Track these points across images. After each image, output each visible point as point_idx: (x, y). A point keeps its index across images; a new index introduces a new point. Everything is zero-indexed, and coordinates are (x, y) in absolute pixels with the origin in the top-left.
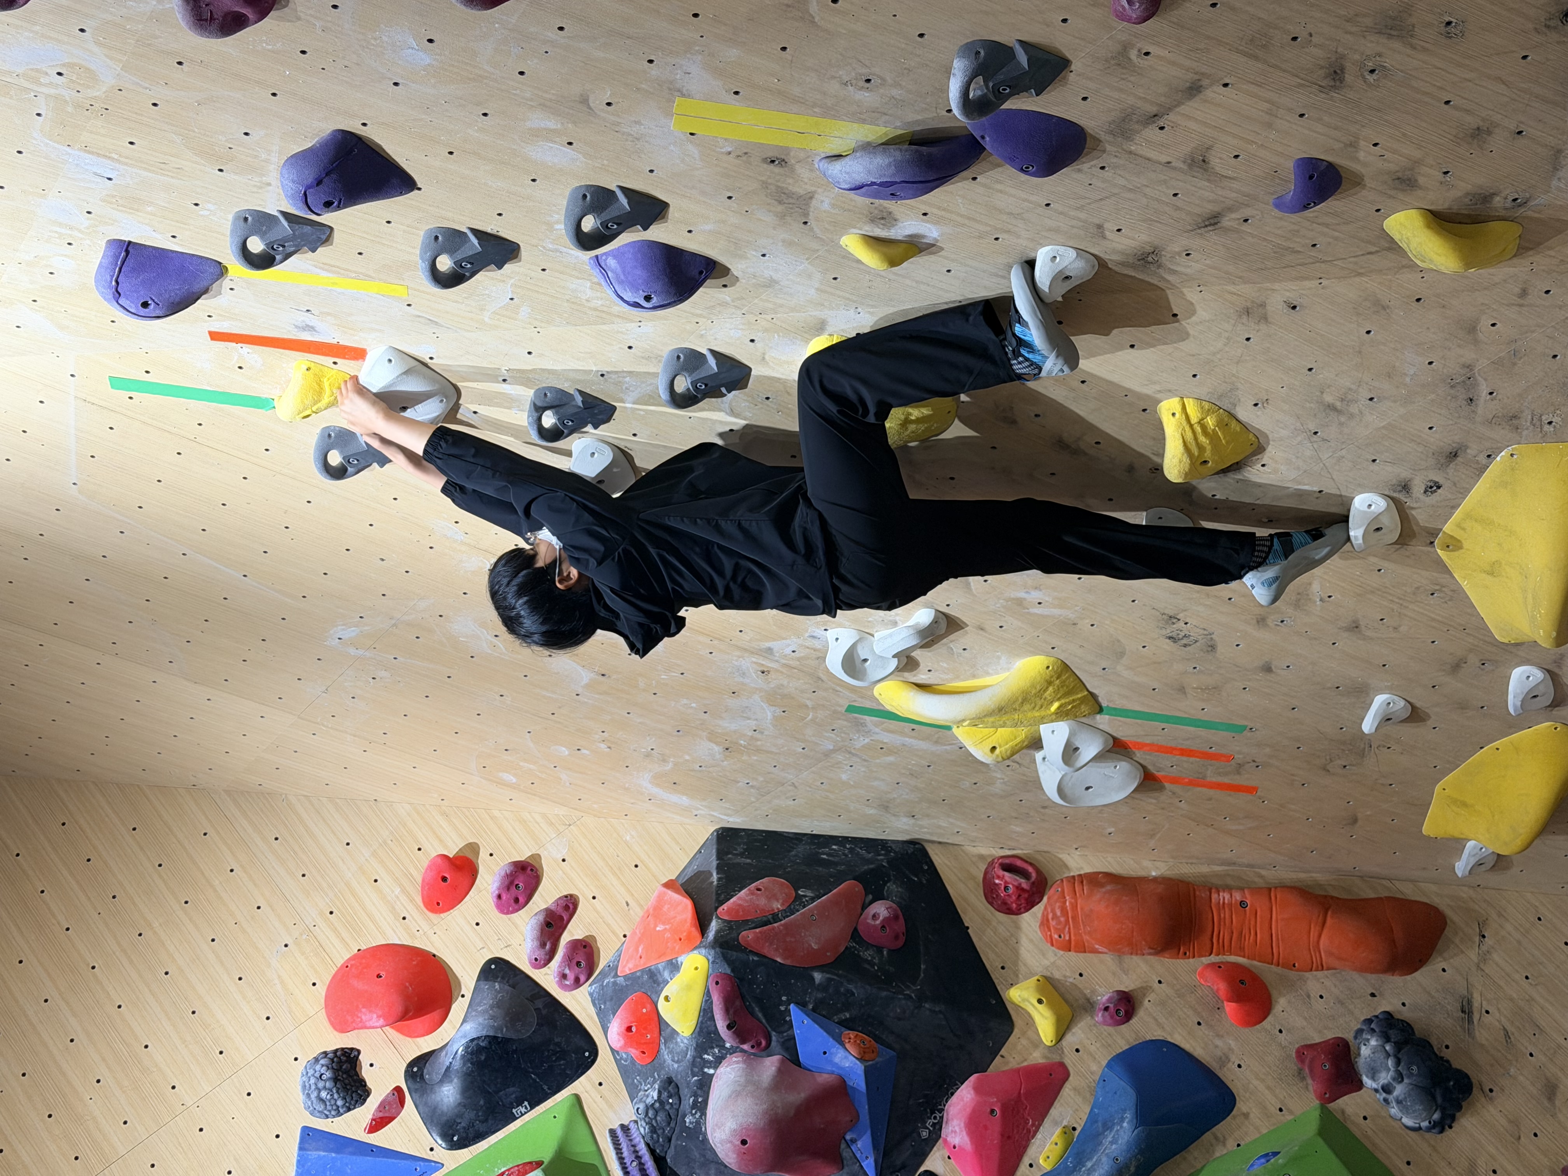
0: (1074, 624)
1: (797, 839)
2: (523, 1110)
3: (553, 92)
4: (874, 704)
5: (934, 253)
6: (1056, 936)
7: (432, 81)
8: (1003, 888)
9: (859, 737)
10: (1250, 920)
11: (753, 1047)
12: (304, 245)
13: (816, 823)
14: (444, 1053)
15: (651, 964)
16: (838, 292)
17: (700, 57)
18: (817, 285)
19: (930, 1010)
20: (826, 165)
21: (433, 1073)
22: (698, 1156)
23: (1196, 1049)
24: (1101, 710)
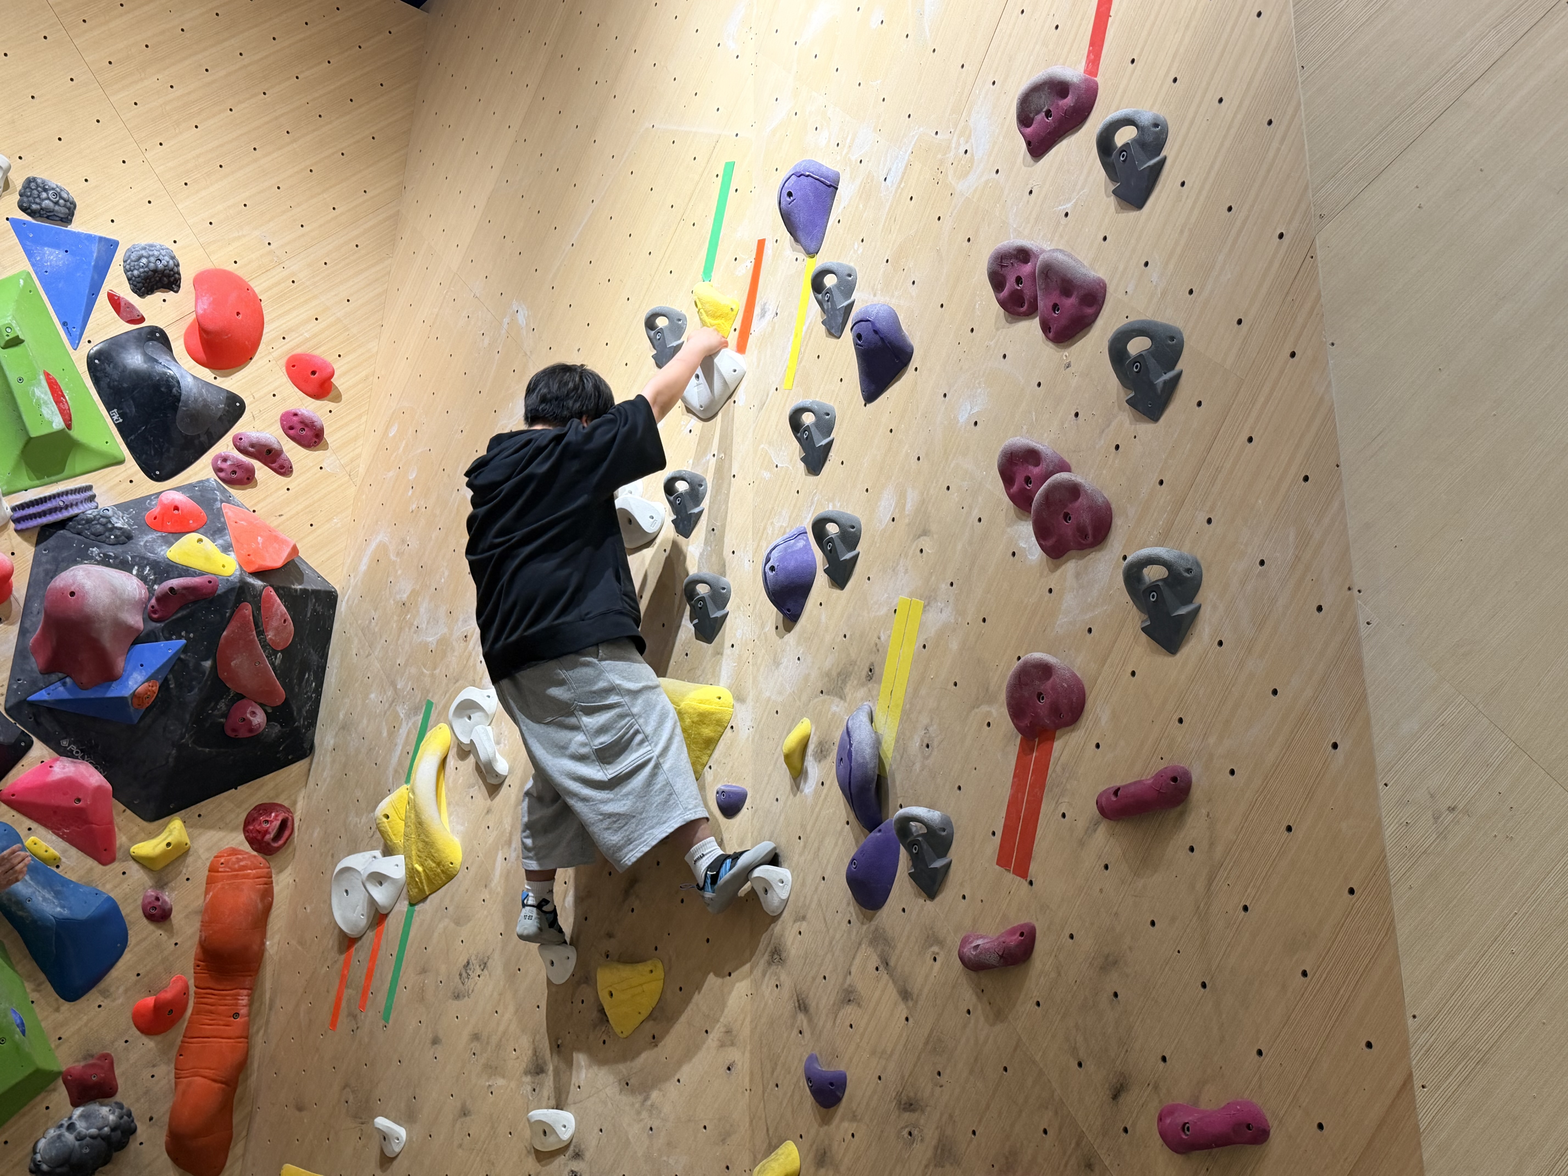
0: (486, 886)
1: (323, 655)
2: (115, 418)
3: (933, 511)
4: (432, 723)
5: (792, 789)
6: (222, 861)
7: (946, 422)
8: (267, 819)
9: (405, 709)
10: (222, 1020)
11: (153, 607)
12: (828, 316)
13: (335, 671)
14: (169, 358)
15: (230, 530)
16: (766, 713)
17: (953, 621)
18: (773, 697)
19: (170, 754)
20: (866, 710)
21: (153, 348)
22: (63, 556)
23: (117, 972)
24: (412, 905)
